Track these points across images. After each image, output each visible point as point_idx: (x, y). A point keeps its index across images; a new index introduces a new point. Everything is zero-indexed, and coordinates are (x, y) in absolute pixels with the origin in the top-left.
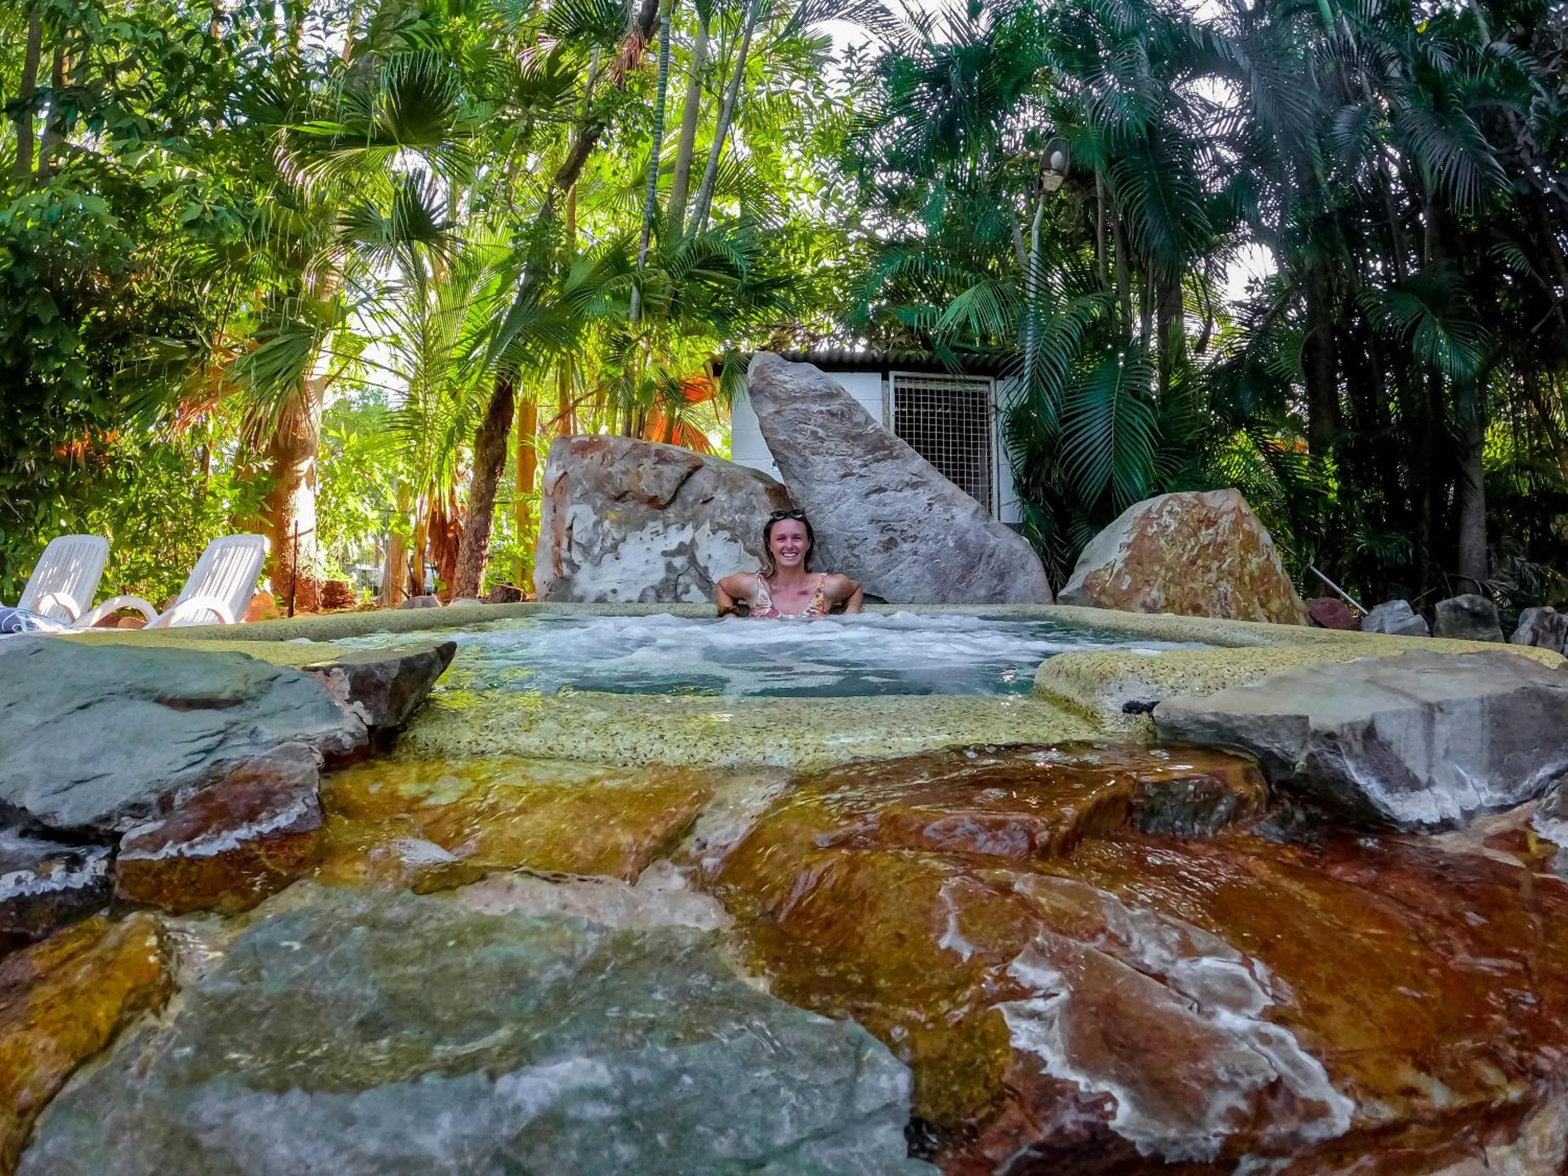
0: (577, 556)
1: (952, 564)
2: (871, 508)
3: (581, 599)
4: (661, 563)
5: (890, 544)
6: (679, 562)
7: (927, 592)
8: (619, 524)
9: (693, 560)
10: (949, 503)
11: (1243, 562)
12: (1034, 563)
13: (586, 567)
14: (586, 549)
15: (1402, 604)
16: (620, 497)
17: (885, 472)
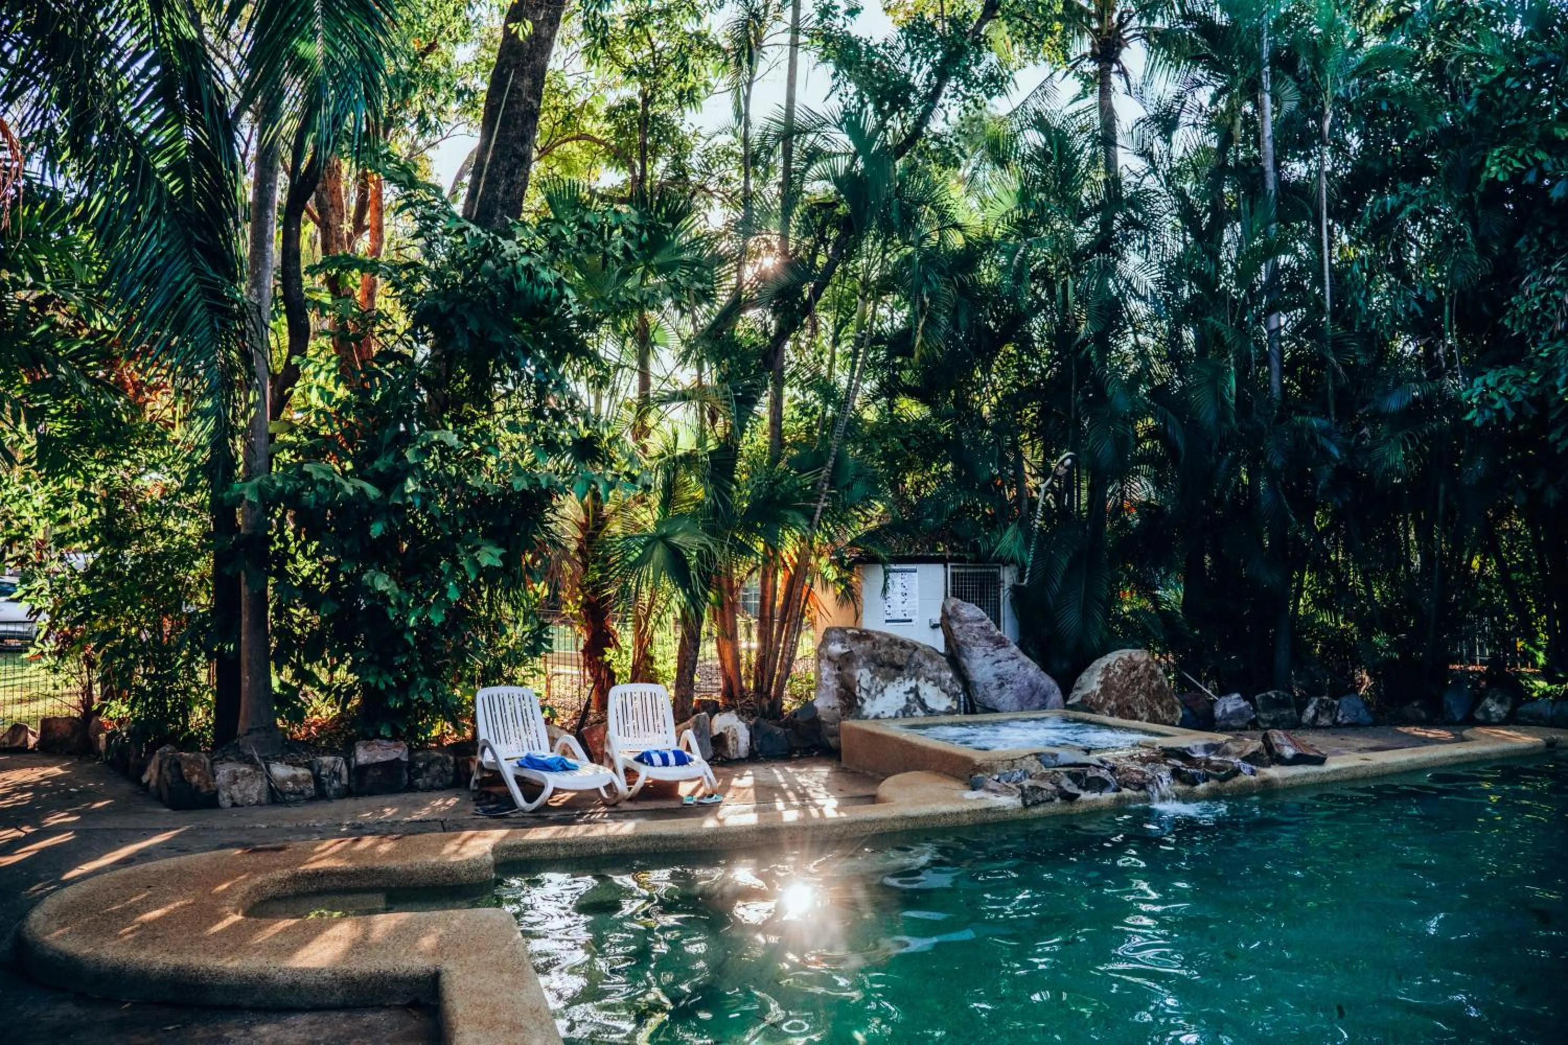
0: (864, 695)
1: (1026, 694)
2: (995, 670)
3: (866, 718)
4: (904, 698)
5: (1001, 686)
6: (911, 696)
7: (1015, 706)
8: (883, 679)
9: (917, 696)
10: (1026, 665)
11: (1150, 684)
12: (1057, 690)
13: (868, 701)
14: (868, 692)
15: (1237, 695)
16: (882, 665)
17: (1002, 653)
